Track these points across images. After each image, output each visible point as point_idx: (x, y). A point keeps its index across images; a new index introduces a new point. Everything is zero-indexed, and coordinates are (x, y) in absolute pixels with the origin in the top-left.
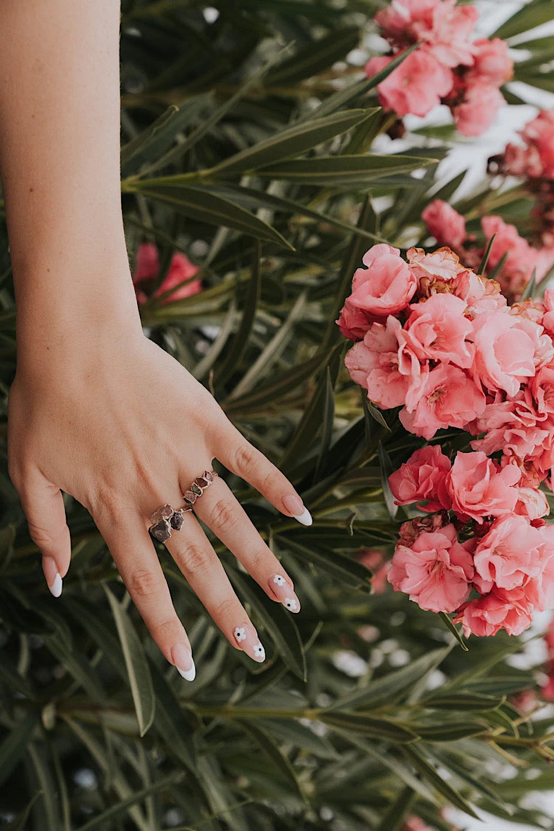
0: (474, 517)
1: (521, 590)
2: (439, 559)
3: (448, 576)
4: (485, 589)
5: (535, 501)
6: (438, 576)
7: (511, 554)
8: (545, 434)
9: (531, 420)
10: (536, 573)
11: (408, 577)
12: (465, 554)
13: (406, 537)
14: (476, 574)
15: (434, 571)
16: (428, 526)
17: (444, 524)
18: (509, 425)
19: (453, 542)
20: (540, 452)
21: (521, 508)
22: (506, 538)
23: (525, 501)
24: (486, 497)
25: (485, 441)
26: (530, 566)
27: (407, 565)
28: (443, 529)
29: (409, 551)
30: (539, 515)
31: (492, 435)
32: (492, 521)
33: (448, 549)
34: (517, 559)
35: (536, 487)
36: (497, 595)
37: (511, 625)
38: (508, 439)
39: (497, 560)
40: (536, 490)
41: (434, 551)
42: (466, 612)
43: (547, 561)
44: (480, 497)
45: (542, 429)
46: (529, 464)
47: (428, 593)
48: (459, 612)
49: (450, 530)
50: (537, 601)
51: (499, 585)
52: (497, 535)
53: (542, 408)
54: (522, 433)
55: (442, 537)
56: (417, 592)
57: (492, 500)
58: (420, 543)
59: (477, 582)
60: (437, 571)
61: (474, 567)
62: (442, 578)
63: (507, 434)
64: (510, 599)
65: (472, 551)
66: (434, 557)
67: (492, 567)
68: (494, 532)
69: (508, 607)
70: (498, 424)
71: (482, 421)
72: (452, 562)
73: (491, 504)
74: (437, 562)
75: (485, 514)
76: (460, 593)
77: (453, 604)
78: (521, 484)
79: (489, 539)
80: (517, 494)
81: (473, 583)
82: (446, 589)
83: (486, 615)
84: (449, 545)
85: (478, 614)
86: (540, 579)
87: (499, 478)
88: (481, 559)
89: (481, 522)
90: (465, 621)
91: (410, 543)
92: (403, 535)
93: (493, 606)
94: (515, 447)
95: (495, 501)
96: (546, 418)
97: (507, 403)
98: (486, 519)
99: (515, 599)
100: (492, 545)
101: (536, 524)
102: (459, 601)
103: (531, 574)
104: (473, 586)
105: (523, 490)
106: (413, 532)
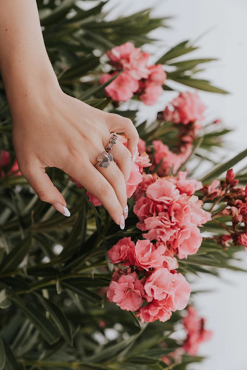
0: (144, 268)
1: (165, 301)
2: (130, 287)
3: (133, 294)
4: (149, 300)
5: (172, 262)
6: (129, 295)
7: (161, 285)
8: (174, 231)
9: (168, 225)
10: (172, 293)
11: (115, 295)
12: (140, 285)
13: (115, 278)
14: (146, 294)
15: (127, 292)
16: (125, 273)
17: (132, 272)
18: (159, 227)
19: (135, 280)
20: (172, 240)
21: (165, 265)
22: (159, 278)
23: (167, 262)
24: (150, 260)
25: (148, 234)
26: (169, 290)
27: (115, 290)
28: (132, 274)
29: (116, 283)
30: (174, 268)
31: (151, 231)
32: (153, 270)
33: (133, 283)
34: (163, 287)
35: (173, 256)
36: (155, 303)
37: (161, 317)
38: (158, 233)
39: (155, 288)
40: (172, 257)
41: (127, 283)
42: (141, 311)
43: (176, 288)
44: (147, 259)
45: (174, 229)
46: (169, 245)
47: (125, 302)
48: (138, 311)
49: (134, 274)
50: (172, 306)
51: (155, 298)
52: (155, 276)
53: (173, 219)
54: (164, 231)
55: (131, 277)
56: (119, 302)
57: (152, 261)
58: (121, 279)
59: (146, 297)
60: (129, 292)
61: (145, 291)
62: (131, 295)
63: (158, 231)
64: (160, 304)
65: (144, 284)
66: (127, 286)
67: (152, 291)
68: (153, 275)
69: (159, 308)
70: (154, 226)
71: (147, 225)
72: (135, 288)
73: (152, 262)
74: (129, 289)
75: (149, 267)
76: (139, 302)
77: (135, 307)
78: (166, 254)
79: (151, 278)
80: (164, 258)
81: (144, 297)
82: (133, 301)
83: (150, 312)
84: (134, 281)
85: (146, 311)
86: (174, 297)
87: (156, 252)
88: (148, 287)
89: (147, 270)
90: (141, 315)
91: (117, 280)
92: (114, 277)
93: (153, 308)
94: (161, 237)
95: (153, 261)
96: (175, 224)
97: (158, 217)
98: (150, 269)
99: (163, 305)
100: (153, 280)
101: (172, 272)
102: (138, 306)
103: (170, 294)
104: (144, 299)
105: (167, 257)
106: (119, 275)
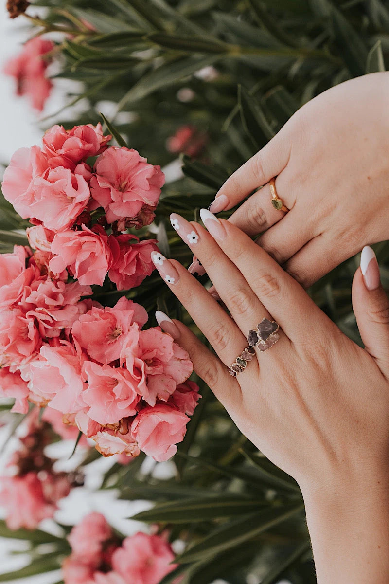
0: (89, 230)
1: (50, 166)
2: (120, 193)
3: (114, 179)
4: (81, 168)
5: (38, 241)
6: (122, 178)
7: (59, 196)
8: (29, 300)
9: (41, 312)
10: (38, 180)
11: (147, 179)
12: (97, 198)
13: (149, 211)
14: (88, 180)
15: (126, 182)
16: (129, 221)
17: (116, 223)
18: (61, 308)
19: (108, 207)
20: (34, 284)
21: (50, 236)
22: (63, 210)
23: (46, 241)
24: (80, 245)
25: (80, 295)
26: (42, 187)
27: (149, 189)
28: (116, 219)
29: (147, 202)
30: (35, 228)
31: (73, 300)
32: (74, 226)
33: (112, 202)
34: (54, 192)
35: (37, 251)
36: (71, 163)
37: (61, 135)
38: (61, 297)
39: (70, 191)
40: (38, 249)
41: (124, 201)
42: (99, 147)
43: (28, 191)
44: (84, 247)
45: (32, 304)
46: (44, 272)
47: (130, 164)
48: (105, 146)
49: (110, 219)
51: (69, 171)
52: (70, 214)
53: (31, 323)
54: (48, 301)
55: (117, 212)
56: (141, 165)
57: (74, 244)
58: (136, 209)
59: (88, 174)
60: (122, 184)
61: (90, 187)
62: (118, 177)
63: (61, 301)
64: (59, 158)
65: (92, 201)
66: (126, 195)
67: (75, 186)
68: (72, 217)
69: (62, 152)
70: (69, 309)
71: (82, 312)
72: (109, 189)
73: (74, 241)
74: (123, 191)
75: (80, 232)
76: (104, 164)
77: (110, 155)
78: (49, 256)
79: (77, 211)
80: (53, 248)
81: (92, 173)
83: (81, 145)
84: (111, 206)
85: (88, 146)
86: (35, 174)
87: (67, 262)
88: (84, 194)
89: (83, 226)
90: (100, 138)
91: (145, 208)
92: (152, 213)
93: (75, 153)
94: (54, 290)
95: (71, 244)
96: (28, 314)
97: (60, 328)
98: (80, 229)
99: (56, 158)
100: (73, 206)
101: (38, 222)
102: (104, 157)
103: (41, 180)
104: (92, 170)
105: (48, 250)
106: (142, 216)
